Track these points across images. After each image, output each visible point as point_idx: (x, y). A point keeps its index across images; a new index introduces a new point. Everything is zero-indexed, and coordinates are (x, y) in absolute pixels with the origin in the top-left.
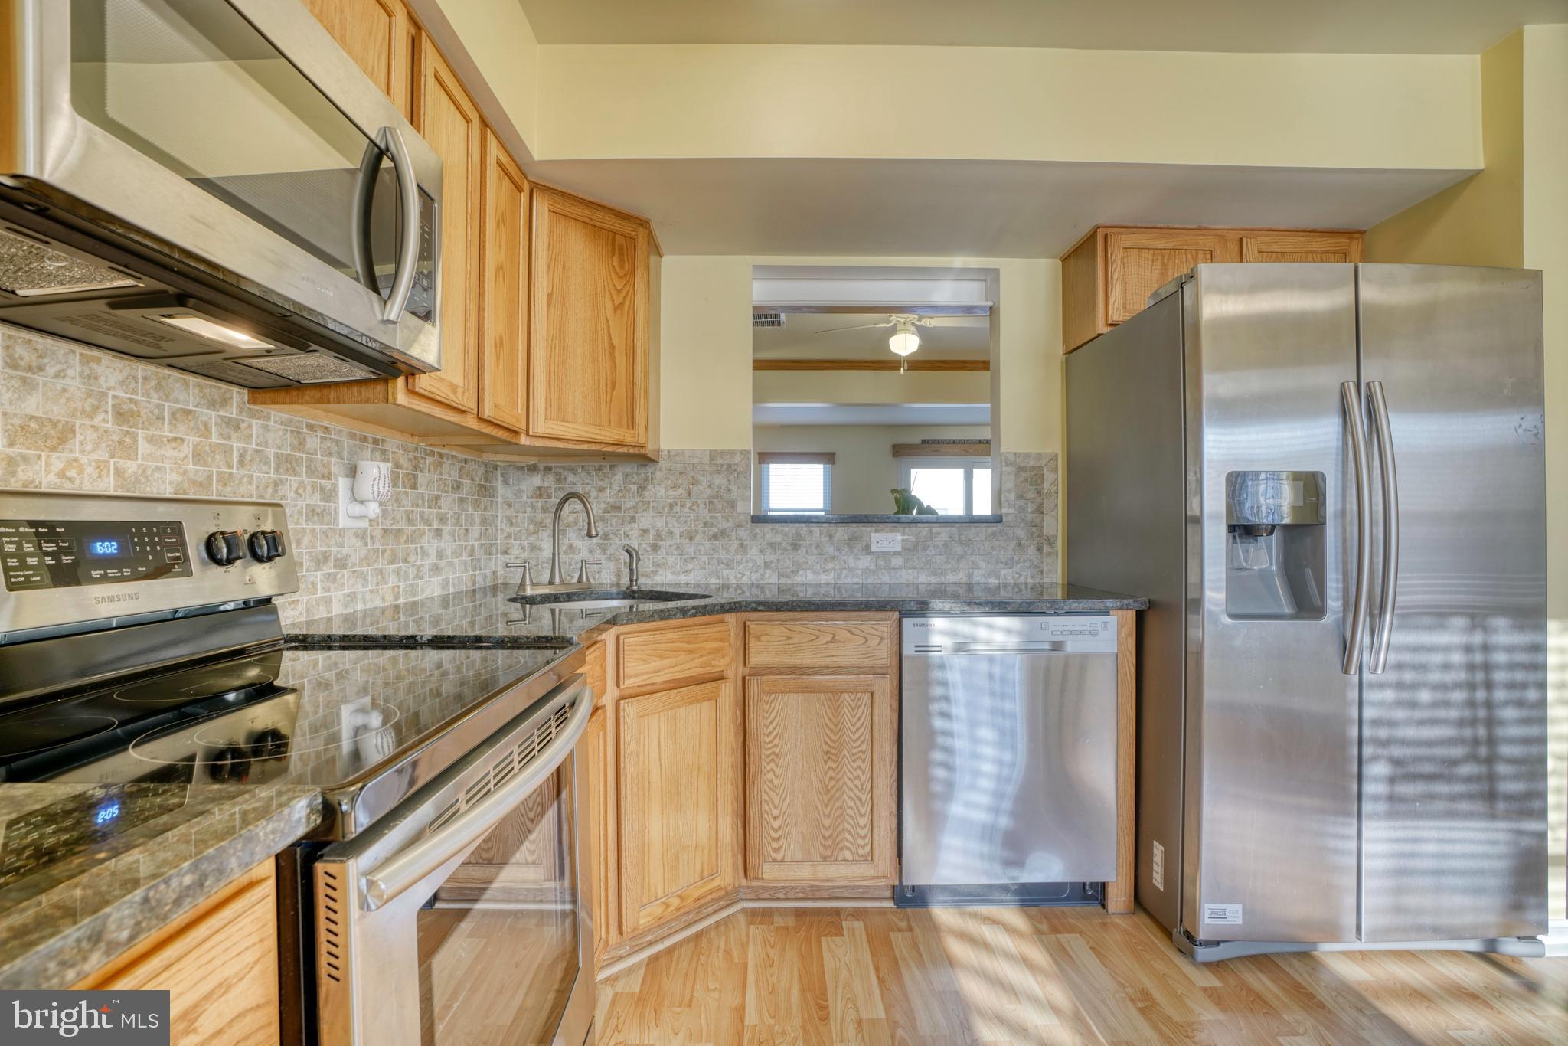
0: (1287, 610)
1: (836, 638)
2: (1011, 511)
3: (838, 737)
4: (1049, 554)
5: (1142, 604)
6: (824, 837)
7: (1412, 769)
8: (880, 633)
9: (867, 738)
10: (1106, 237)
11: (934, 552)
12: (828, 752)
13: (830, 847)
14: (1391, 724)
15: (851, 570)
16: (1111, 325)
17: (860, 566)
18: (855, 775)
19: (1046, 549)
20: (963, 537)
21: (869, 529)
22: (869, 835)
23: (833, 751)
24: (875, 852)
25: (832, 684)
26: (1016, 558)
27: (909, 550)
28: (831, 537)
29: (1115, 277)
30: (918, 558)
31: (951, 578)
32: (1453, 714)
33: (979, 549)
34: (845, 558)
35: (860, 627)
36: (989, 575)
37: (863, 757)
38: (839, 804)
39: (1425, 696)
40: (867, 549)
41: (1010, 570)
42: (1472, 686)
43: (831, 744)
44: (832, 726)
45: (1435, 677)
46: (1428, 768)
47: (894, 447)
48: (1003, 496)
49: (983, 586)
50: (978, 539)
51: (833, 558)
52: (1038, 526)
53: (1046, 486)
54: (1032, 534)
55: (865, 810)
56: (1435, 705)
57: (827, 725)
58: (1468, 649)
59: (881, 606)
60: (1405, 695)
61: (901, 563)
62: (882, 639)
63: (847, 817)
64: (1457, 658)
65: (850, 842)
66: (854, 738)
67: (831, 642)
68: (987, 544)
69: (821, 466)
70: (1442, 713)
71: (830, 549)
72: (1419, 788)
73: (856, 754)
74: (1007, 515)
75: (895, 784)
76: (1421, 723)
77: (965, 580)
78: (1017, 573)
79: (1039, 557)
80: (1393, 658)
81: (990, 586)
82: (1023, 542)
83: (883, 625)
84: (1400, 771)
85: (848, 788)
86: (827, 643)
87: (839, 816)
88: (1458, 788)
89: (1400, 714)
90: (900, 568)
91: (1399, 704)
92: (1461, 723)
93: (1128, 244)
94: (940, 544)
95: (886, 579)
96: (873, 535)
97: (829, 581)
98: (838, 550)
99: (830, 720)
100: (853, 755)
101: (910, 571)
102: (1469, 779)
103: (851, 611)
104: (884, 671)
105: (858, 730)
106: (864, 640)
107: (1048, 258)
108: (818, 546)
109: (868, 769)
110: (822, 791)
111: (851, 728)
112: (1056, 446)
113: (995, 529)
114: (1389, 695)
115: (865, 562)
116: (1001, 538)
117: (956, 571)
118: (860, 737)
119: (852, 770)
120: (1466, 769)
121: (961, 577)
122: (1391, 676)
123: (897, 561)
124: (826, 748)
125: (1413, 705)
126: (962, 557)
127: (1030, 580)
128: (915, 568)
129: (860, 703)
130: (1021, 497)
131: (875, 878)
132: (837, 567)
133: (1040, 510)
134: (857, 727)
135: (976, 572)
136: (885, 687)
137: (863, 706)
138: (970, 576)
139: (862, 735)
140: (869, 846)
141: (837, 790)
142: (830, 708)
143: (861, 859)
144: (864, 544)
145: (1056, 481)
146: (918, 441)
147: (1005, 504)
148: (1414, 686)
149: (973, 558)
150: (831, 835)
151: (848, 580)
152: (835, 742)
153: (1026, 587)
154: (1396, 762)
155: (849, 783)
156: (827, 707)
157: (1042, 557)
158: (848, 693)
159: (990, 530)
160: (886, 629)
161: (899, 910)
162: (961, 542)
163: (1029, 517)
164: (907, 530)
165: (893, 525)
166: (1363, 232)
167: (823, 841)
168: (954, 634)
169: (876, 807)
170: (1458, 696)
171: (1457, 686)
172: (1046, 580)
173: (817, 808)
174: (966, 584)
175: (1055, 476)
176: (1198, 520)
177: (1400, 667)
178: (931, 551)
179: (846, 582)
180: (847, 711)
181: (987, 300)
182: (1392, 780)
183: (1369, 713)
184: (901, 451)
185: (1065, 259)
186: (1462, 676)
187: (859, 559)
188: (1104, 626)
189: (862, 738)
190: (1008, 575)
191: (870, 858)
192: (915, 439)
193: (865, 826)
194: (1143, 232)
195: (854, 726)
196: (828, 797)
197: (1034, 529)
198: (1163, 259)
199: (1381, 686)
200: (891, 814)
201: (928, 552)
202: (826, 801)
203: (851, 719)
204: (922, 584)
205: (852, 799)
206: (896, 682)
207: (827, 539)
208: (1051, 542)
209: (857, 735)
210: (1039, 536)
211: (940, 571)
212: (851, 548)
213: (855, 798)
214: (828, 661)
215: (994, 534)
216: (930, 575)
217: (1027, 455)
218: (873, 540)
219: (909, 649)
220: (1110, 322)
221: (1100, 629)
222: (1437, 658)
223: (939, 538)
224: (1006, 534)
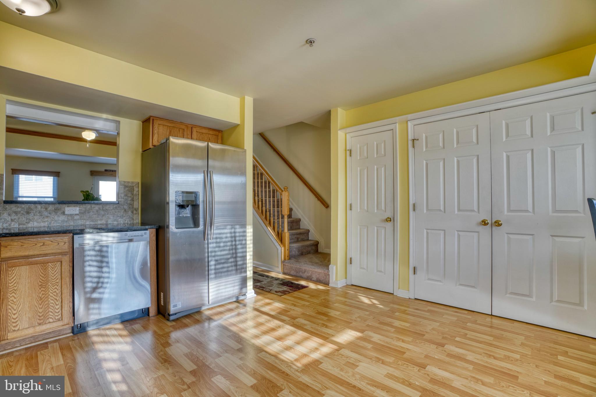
0: (192, 226)
1: (45, 244)
2: (122, 200)
3: (45, 279)
4: (136, 214)
5: (157, 227)
6: (40, 316)
7: (219, 262)
8: (65, 241)
9: (59, 277)
10: (153, 120)
11: (92, 214)
12: (41, 285)
13: (42, 319)
14: (215, 252)
15: (56, 221)
16: (154, 146)
17: (60, 219)
18: (54, 291)
19: (135, 212)
20: (104, 209)
21: (64, 206)
22: (61, 311)
23: (43, 284)
24: (63, 317)
25: (43, 260)
26: (124, 215)
27: (81, 213)
28: (46, 209)
29: (155, 132)
30: (86, 216)
31: (99, 222)
32: (228, 248)
33: (110, 212)
34: (53, 217)
35: (56, 239)
36: (114, 221)
37: (57, 284)
38: (47, 302)
39: (222, 244)
40: (64, 213)
41: (122, 219)
42: (232, 241)
43: (43, 282)
44: (43, 275)
45: (224, 240)
46: (223, 261)
47: (91, 171)
48: (119, 195)
49: (112, 225)
50: (110, 209)
51: (47, 217)
52: (132, 205)
53: (135, 192)
54: (130, 208)
55: (59, 303)
56: (224, 246)
57: (40, 275)
58: (231, 233)
59: (65, 232)
60: (218, 245)
61: (78, 218)
62: (65, 243)
63: (50, 307)
64: (229, 235)
65: (52, 315)
66: (53, 278)
67: (42, 245)
68: (113, 211)
69: (52, 177)
70: (226, 248)
71: (46, 214)
72: (221, 266)
73: (54, 284)
74: (121, 201)
75: (72, 292)
76: (221, 251)
77: (105, 223)
78: (124, 220)
79: (132, 215)
80: (215, 236)
81: (115, 224)
82: (126, 210)
83: (66, 238)
84: (217, 262)
85: (51, 296)
86: (41, 246)
87: (47, 307)
88: (229, 265)
89: (217, 249)
90: (78, 219)
91: (216, 247)
92: (229, 250)
93: (160, 123)
94: (95, 211)
95: (72, 223)
96: (66, 208)
97: (45, 225)
98: (50, 214)
99: (42, 273)
100: (53, 284)
101: (82, 220)
102: (231, 262)
103: (51, 234)
104: (66, 253)
105: (55, 275)
106: (57, 244)
107: (138, 120)
108: (40, 212)
109: (60, 288)
110: (38, 300)
111: (52, 275)
112: (138, 180)
113: (116, 206)
114: (214, 245)
115: (62, 218)
116: (118, 209)
117: (101, 220)
118: (56, 278)
119: (52, 289)
120: (230, 260)
121: (104, 222)
122: (214, 241)
123: (76, 217)
124: (40, 284)
125: (219, 247)
126: (103, 215)
127: (129, 222)
128: (84, 219)
129: (56, 265)
130: (126, 195)
131: (63, 325)
132: (49, 220)
133: (133, 200)
134: (54, 274)
135: (109, 220)
136: (66, 259)
137: (57, 266)
138: (107, 221)
139: (57, 276)
140: (60, 315)
141: (46, 298)
142: (42, 269)
143: (57, 320)
144: (62, 211)
145: (138, 191)
146: (103, 170)
147: (120, 198)
148: (220, 242)
149: (108, 216)
150: (43, 315)
151: (55, 225)
152: (44, 281)
153: (128, 224)
154: (216, 261)
155: (51, 295)
156: (41, 269)
157: (133, 215)
158: (50, 263)
159: (114, 206)
160: (67, 239)
161: (74, 335)
162: (103, 210)
163: (129, 202)
164: (81, 206)
165: (75, 204)
166: (222, 131)
167: (39, 318)
168: (94, 239)
169: (63, 301)
170: (229, 244)
171: (229, 241)
172: (134, 222)
173: (36, 306)
174: (105, 224)
175: (138, 189)
176: (168, 203)
177: (216, 238)
178: (91, 213)
179: (54, 225)
180: (50, 269)
181: (116, 130)
182: (215, 265)
183: (210, 250)
184: (94, 173)
185: (143, 122)
186: (230, 239)
187: (59, 217)
188: (145, 234)
189: (57, 278)
190: (121, 221)
191: (61, 319)
192: (102, 169)
193: (58, 308)
194: (164, 121)
195: (53, 274)
196: (42, 301)
197: (131, 206)
198: (170, 129)
199: (213, 243)
200: (70, 302)
201: (90, 213)
202: (40, 303)
203: (52, 272)
204: (87, 225)
205: (52, 300)
206: (71, 257)
207: (44, 209)
208: (136, 210)
209: (55, 277)
210: (132, 208)
211: (95, 220)
212: (56, 213)
213: (53, 299)
214: (41, 252)
215: (116, 207)
216: (91, 222)
217: (128, 182)
218: (66, 210)
219: (76, 245)
220: (153, 145)
221: (144, 234)
222: (224, 236)
223: (95, 209)
224: (120, 207)
